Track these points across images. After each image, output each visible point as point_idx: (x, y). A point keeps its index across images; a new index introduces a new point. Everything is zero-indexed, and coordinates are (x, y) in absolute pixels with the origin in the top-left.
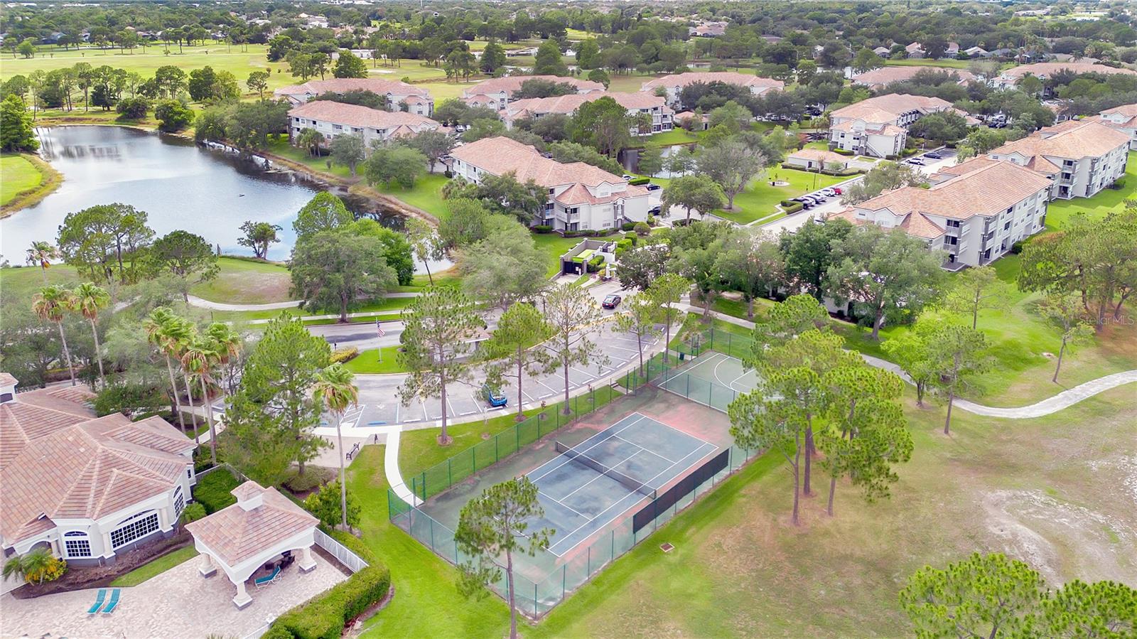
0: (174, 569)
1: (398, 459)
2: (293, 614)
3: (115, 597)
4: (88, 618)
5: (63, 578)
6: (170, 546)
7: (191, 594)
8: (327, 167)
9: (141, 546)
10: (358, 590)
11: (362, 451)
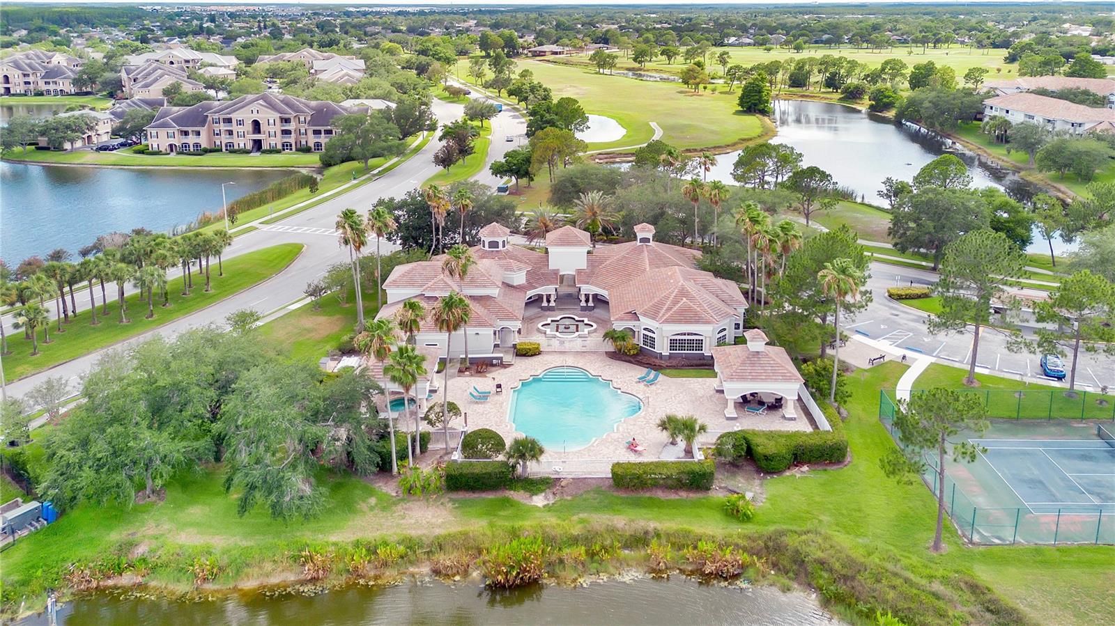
0: (700, 379)
1: (916, 380)
2: (754, 433)
3: (656, 377)
4: (636, 382)
5: (634, 356)
6: (706, 365)
7: (701, 397)
8: (1006, 152)
9: (687, 357)
10: (811, 442)
11: (887, 363)
